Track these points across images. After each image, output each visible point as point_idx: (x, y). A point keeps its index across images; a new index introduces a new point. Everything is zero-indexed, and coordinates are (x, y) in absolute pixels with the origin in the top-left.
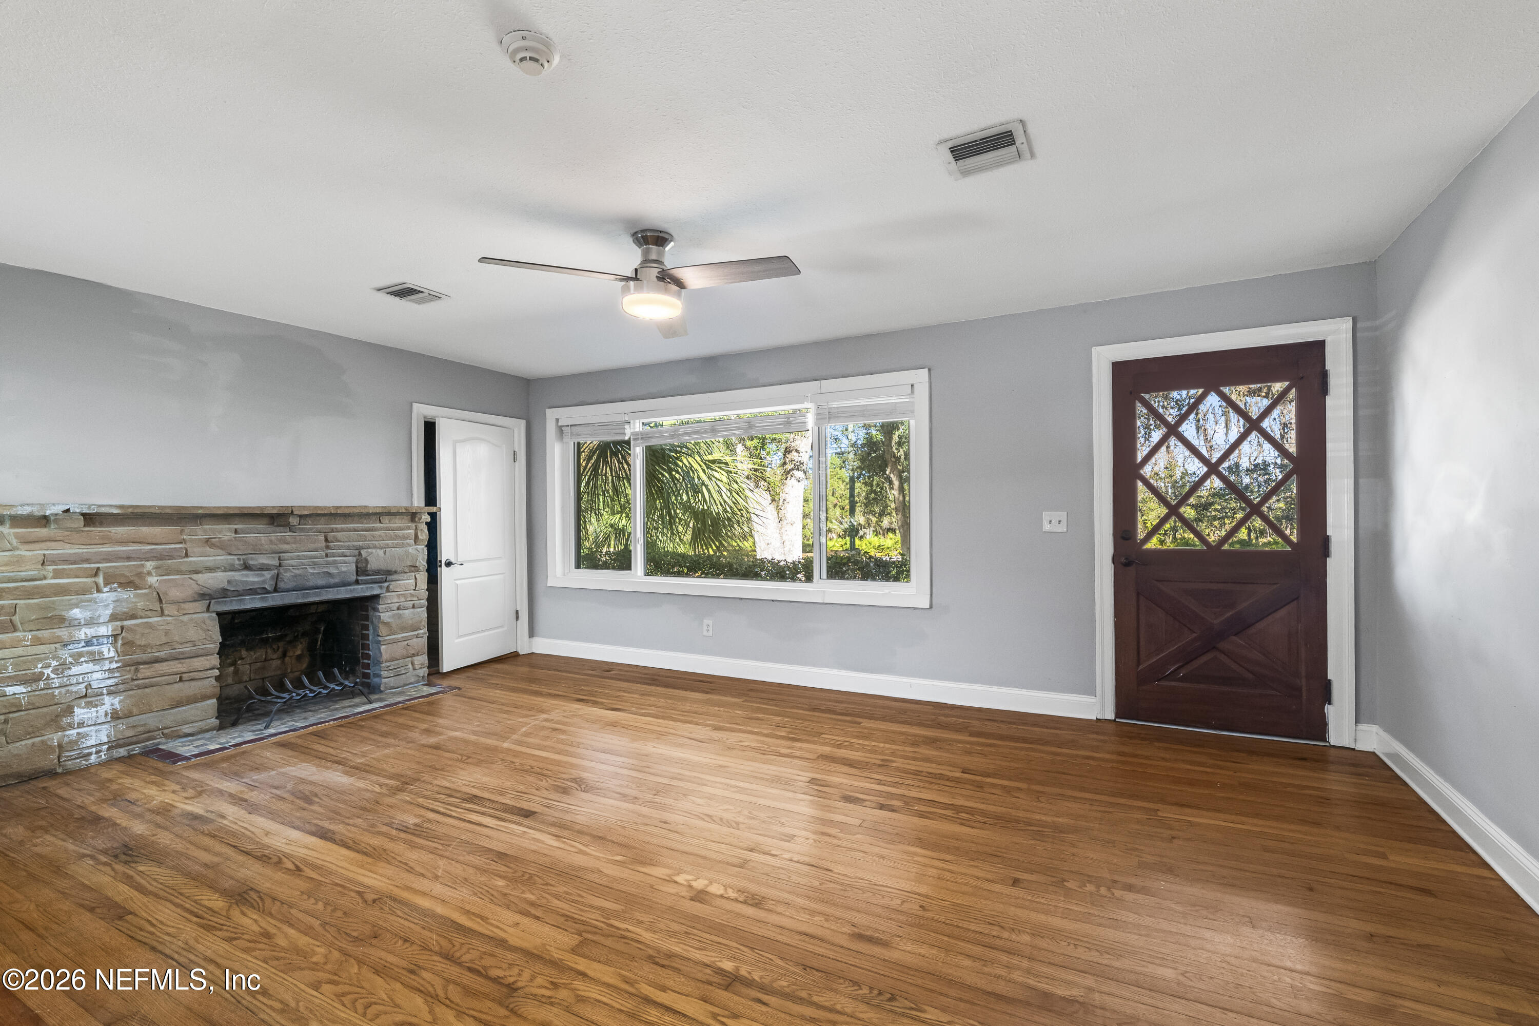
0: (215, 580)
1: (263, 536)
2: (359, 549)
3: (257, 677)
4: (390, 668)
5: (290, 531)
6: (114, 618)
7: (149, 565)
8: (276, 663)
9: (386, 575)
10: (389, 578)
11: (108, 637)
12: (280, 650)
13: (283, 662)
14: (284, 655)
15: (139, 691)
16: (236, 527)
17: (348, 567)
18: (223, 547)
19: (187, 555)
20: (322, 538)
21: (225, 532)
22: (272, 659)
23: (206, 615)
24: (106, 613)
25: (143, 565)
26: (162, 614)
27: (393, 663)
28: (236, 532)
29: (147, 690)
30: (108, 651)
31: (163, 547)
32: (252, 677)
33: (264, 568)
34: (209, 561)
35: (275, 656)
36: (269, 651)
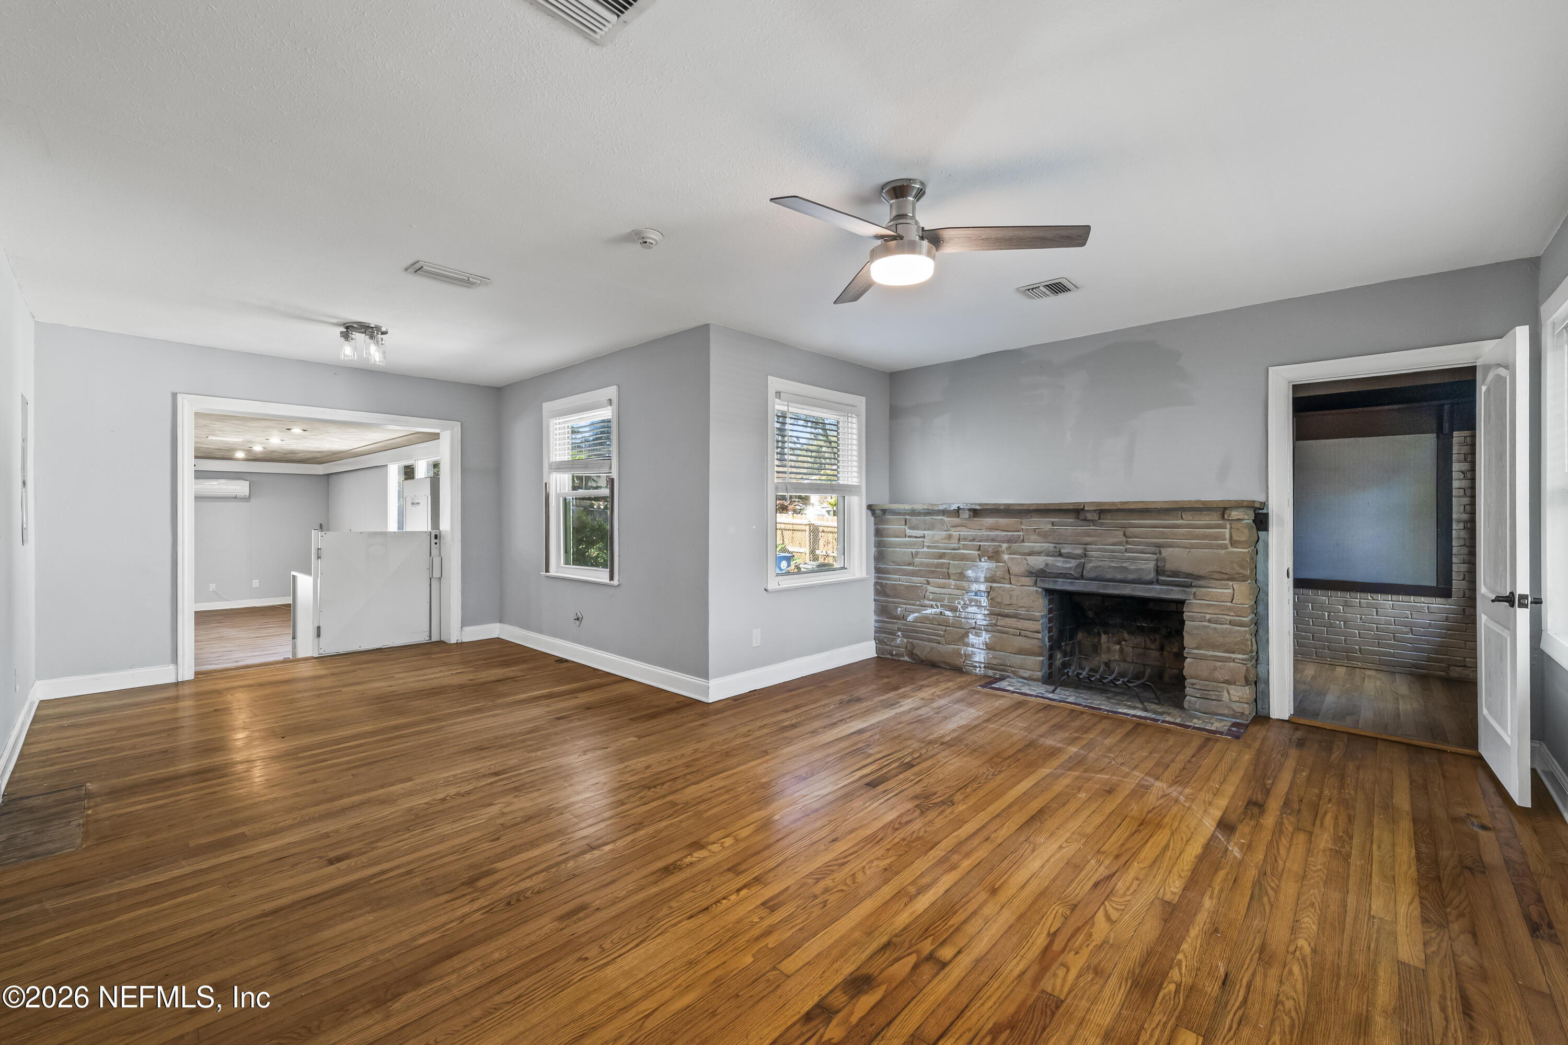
0: (1038, 562)
1: (1068, 528)
2: (1159, 546)
3: (1139, 662)
4: (1196, 687)
5: (1094, 525)
6: (987, 580)
7: (1005, 546)
8: (1155, 654)
9: (1190, 580)
10: (1195, 583)
11: (985, 592)
12: (1158, 642)
13: (1162, 655)
14: (1162, 649)
15: (1000, 634)
16: (1053, 520)
17: (1148, 566)
18: (1044, 535)
19: (1023, 541)
20: (1121, 533)
21: (1045, 524)
22: (1150, 649)
23: (1035, 589)
24: (982, 576)
25: (1001, 546)
26: (1011, 583)
27: (1202, 682)
28: (1053, 524)
29: (1004, 635)
30: (984, 601)
31: (1011, 533)
32: (1135, 661)
33: (1069, 556)
34: (1038, 546)
35: (1153, 647)
36: (1148, 641)
